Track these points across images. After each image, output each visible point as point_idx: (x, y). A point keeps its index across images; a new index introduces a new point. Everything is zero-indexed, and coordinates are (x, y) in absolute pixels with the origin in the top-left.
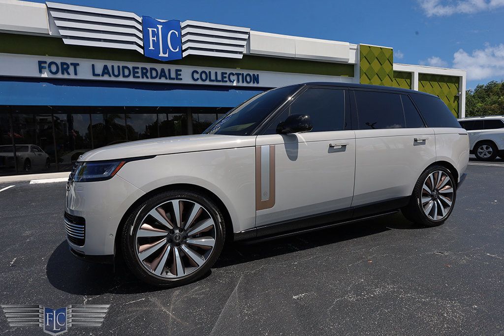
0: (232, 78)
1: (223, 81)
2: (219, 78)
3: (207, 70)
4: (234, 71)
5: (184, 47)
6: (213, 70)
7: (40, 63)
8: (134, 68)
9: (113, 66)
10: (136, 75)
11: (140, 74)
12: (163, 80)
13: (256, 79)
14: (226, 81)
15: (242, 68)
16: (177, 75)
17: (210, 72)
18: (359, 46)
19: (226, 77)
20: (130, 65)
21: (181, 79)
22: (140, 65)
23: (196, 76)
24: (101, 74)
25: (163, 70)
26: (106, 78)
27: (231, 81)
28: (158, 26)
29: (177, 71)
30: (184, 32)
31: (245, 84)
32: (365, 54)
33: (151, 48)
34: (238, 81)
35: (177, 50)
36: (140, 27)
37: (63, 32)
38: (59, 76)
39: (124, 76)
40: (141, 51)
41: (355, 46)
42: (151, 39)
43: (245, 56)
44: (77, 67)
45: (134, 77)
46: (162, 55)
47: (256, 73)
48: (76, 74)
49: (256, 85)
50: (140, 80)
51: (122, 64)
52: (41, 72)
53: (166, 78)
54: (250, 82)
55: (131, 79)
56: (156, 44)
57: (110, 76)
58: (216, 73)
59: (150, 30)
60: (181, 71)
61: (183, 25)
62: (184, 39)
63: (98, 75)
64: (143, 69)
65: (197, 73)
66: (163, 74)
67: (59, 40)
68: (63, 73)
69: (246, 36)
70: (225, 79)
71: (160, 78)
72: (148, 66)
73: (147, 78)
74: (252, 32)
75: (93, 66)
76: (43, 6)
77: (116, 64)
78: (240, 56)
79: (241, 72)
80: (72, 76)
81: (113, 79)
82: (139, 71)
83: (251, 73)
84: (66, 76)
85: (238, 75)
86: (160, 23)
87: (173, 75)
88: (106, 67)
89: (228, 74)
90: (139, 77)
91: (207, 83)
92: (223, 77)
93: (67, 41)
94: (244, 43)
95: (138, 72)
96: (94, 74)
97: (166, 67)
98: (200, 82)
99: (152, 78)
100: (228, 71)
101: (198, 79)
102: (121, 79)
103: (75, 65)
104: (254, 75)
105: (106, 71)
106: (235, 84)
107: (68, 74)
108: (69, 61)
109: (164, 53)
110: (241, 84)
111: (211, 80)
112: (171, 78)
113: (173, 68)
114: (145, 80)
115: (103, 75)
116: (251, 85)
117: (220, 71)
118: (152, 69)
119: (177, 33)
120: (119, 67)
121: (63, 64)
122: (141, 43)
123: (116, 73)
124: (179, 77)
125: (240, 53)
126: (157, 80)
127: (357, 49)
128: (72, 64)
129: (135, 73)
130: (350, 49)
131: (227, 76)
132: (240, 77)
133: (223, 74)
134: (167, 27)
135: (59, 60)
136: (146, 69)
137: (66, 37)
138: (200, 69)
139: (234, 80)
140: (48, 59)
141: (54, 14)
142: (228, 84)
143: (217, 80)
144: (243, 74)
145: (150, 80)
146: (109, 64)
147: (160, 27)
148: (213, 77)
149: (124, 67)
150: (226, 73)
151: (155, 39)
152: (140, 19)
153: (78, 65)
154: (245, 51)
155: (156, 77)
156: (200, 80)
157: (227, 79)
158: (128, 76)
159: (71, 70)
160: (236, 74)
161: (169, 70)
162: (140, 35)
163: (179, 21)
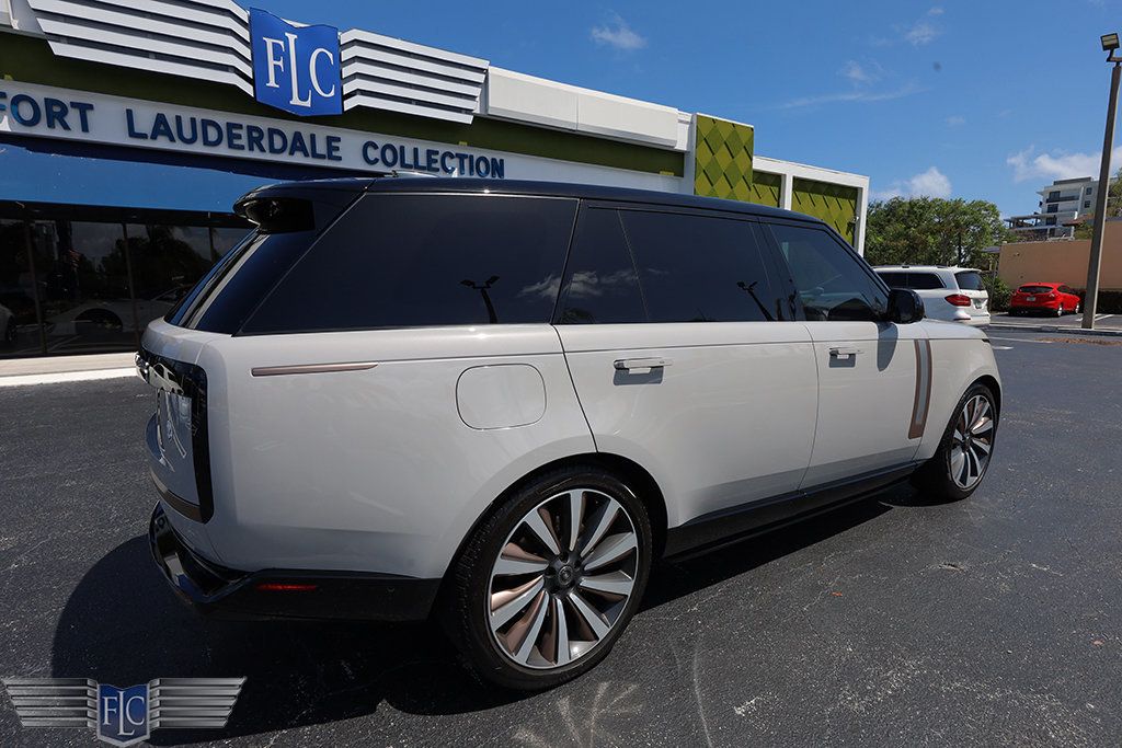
0: (450, 163)
1: (429, 168)
2: (423, 161)
3: (397, 142)
4: (454, 150)
5: (347, 88)
6: (409, 145)
8: (230, 126)
9: (178, 119)
10: (236, 142)
11: (244, 141)
12: (298, 158)
13: (499, 167)
14: (438, 170)
15: (471, 144)
16: (331, 149)
17: (402, 148)
18: (695, 117)
19: (436, 161)
20: (222, 118)
21: (339, 159)
22: (246, 120)
23: (373, 154)
24: (149, 135)
25: (298, 136)
26: (162, 143)
27: (446, 170)
28: (287, 34)
29: (330, 140)
30: (346, 55)
31: (475, 176)
32: (705, 134)
33: (272, 83)
34: (462, 170)
35: (332, 94)
36: (245, 34)
37: (48, 26)
38: (41, 130)
39: (206, 143)
40: (248, 89)
41: (688, 117)
42: (271, 63)
43: (476, 118)
44: (89, 114)
45: (231, 146)
46: (296, 101)
47: (498, 155)
48: (85, 128)
50: (245, 154)
51: (201, 114)
53: (306, 155)
54: (487, 173)
55: (223, 150)
56: (282, 76)
57: (172, 140)
58: (416, 150)
59: (269, 42)
60: (338, 140)
61: (345, 38)
62: (347, 71)
63: (144, 136)
64: (251, 129)
65: (376, 147)
66: (297, 144)
67: (40, 43)
68: (51, 125)
69: (480, 78)
70: (434, 166)
71: (292, 153)
72: (264, 124)
73: (262, 150)
74: (493, 70)
75: (129, 113)
77: (187, 113)
78: (468, 119)
79: (468, 151)
80: (76, 134)
81: (179, 146)
82: (243, 133)
83: (489, 155)
84: (58, 133)
85: (461, 157)
86: (293, 30)
87: (321, 148)
88: (161, 119)
89: (441, 153)
90: (241, 148)
91: (398, 170)
92: (430, 161)
93: (59, 49)
94: (476, 91)
95: (239, 137)
96: (132, 134)
97: (306, 130)
98: (380, 168)
99: (273, 150)
100: (442, 148)
101: (376, 160)
102: (198, 148)
103: (84, 109)
104: (493, 160)
105: (161, 127)
106: (455, 175)
107: (66, 127)
108: (66, 96)
109: (303, 97)
110: (466, 175)
111: (404, 166)
112: (315, 155)
113: (322, 133)
114: (256, 155)
115: (154, 137)
117: (423, 147)
118: (272, 132)
119: (330, 55)
120: (193, 120)
121: (49, 103)
122: (248, 71)
123: (187, 134)
124: (334, 154)
125: (468, 111)
126: (284, 158)
127: (692, 123)
128: (73, 105)
129: (231, 137)
130: (681, 121)
131: (438, 157)
132: (466, 162)
133: (430, 153)
134: (308, 39)
135: (40, 93)
136: (258, 130)
137: (58, 38)
138: (381, 140)
139: (453, 169)
140: (11, 88)
142: (442, 175)
143: (417, 167)
144: (472, 157)
145: (268, 156)
146: (170, 112)
147: (292, 38)
149: (206, 123)
150: (437, 153)
151: (280, 63)
152: (244, 15)
153: (91, 107)
154: (476, 107)
155: (282, 151)
156: (380, 163)
157: (438, 165)
158: (217, 143)
159: (73, 117)
160: (458, 155)
161: (313, 137)
162: (246, 52)
163: (336, 30)
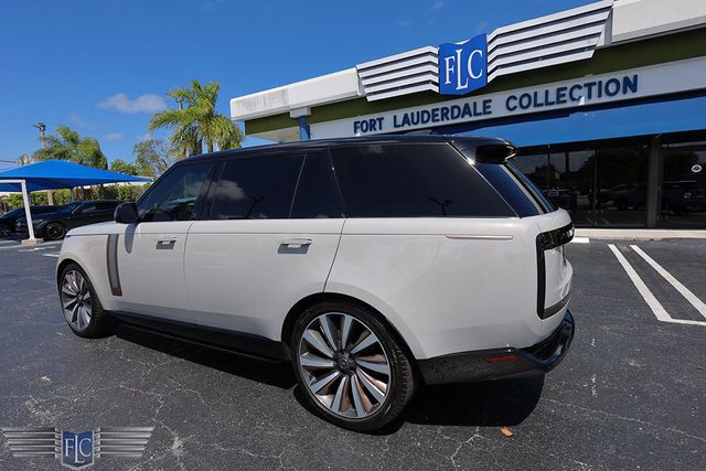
0: (576, 93)
1: (559, 102)
2: (552, 98)
3: (530, 91)
4: (581, 81)
5: (490, 69)
6: (540, 90)
7: (355, 123)
8: (434, 110)
9: (412, 114)
10: (436, 118)
11: (439, 117)
12: (467, 119)
13: (631, 85)
14: (565, 101)
16: (485, 107)
17: (536, 93)
19: (564, 95)
20: (429, 108)
21: (490, 112)
22: (440, 105)
23: (513, 103)
24: (401, 125)
25: (467, 106)
26: (406, 127)
27: (573, 100)
28: (457, 51)
29: (485, 102)
30: (490, 48)
31: (605, 99)
33: (448, 82)
34: (590, 97)
35: (481, 75)
36: (436, 60)
37: (368, 90)
38: (369, 133)
39: (423, 122)
40: (436, 89)
42: (448, 70)
43: (599, 52)
44: (383, 122)
45: (434, 121)
46: (460, 87)
47: (630, 74)
48: (381, 128)
49: (630, 95)
50: (440, 123)
51: (421, 109)
52: (355, 132)
53: (471, 116)
55: (430, 124)
56: (453, 76)
57: (410, 124)
58: (547, 92)
59: (447, 59)
60: (490, 101)
61: (489, 38)
62: (490, 58)
63: (399, 126)
64: (443, 109)
65: (515, 98)
66: (467, 109)
67: (364, 99)
68: (371, 130)
70: (562, 99)
71: (463, 117)
72: (448, 104)
73: (448, 119)
74: (617, 5)
75: (395, 117)
76: (354, 70)
77: (415, 110)
78: (589, 54)
80: (379, 132)
81: (413, 127)
82: (439, 112)
83: (620, 76)
84: (373, 133)
85: (589, 86)
86: (459, 47)
87: (480, 109)
88: (406, 116)
89: (569, 89)
90: (438, 120)
91: (532, 110)
92: (559, 96)
93: (370, 99)
94: (599, 29)
95: (437, 115)
96: (396, 126)
97: (470, 101)
98: (519, 111)
99: (453, 118)
100: (569, 84)
101: (515, 107)
102: (420, 126)
103: (381, 120)
104: (626, 79)
105: (406, 120)
106: (582, 102)
107: (375, 130)
108: (375, 116)
109: (463, 84)
110: (595, 100)
111: (536, 105)
112: (476, 114)
113: (480, 99)
114: (446, 122)
115: (403, 125)
116: (620, 97)
117: (552, 88)
118: (453, 107)
119: (481, 52)
120: (418, 112)
121: (371, 120)
122: (436, 80)
123: (416, 120)
124: (488, 110)
125: (590, 48)
126: (460, 120)
128: (377, 119)
129: (434, 116)
131: (567, 92)
132: (595, 89)
133: (559, 90)
136: (447, 109)
137: (370, 94)
138: (518, 93)
139: (581, 97)
140: (360, 119)
141: (362, 75)
142: (570, 104)
143: (547, 103)
144: (600, 82)
145: (451, 122)
146: (409, 111)
147: (459, 52)
148: (541, 99)
149: (423, 112)
150: (565, 89)
151: (452, 69)
152: (436, 51)
153: (382, 119)
154: (600, 42)
155: (457, 117)
156: (518, 108)
157: (567, 98)
158: (428, 121)
159: (377, 126)
160: (585, 85)
161: (475, 104)
162: (436, 70)
163: (486, 34)
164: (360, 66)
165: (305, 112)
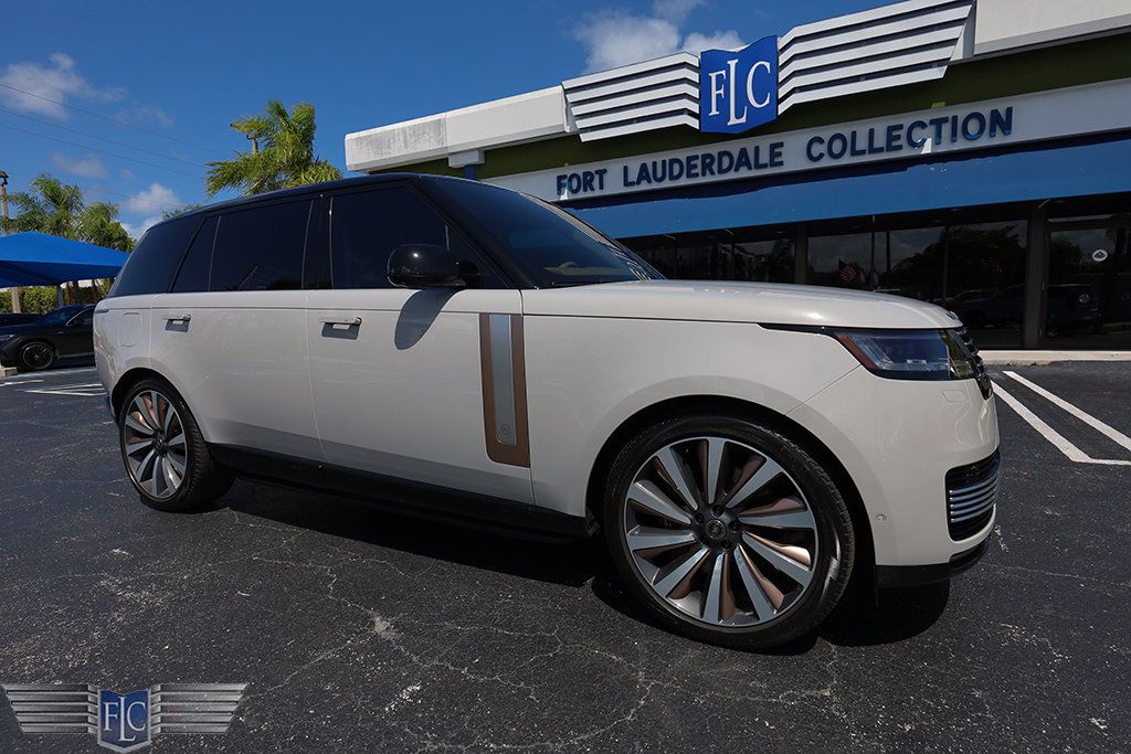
0: (917, 135)
1: (890, 148)
2: (880, 141)
3: (846, 129)
4: (926, 117)
5: (782, 92)
6: (861, 129)
7: (560, 178)
8: (689, 159)
9: (654, 164)
10: (693, 171)
11: (698, 170)
12: (744, 173)
13: (1003, 122)
14: (900, 147)
15: (950, 103)
16: (773, 155)
17: (854, 134)
19: (899, 137)
20: (682, 154)
21: (781, 163)
22: (700, 151)
23: (817, 149)
24: (636, 182)
25: (743, 152)
26: (644, 186)
27: (913, 144)
28: (728, 62)
29: (773, 147)
30: (782, 59)
31: (961, 144)
33: (714, 112)
34: (937, 141)
35: (767, 102)
36: (695, 77)
37: (581, 124)
38: (582, 195)
39: (672, 178)
40: (695, 123)
42: (714, 93)
43: (954, 69)
44: (605, 176)
45: (689, 176)
46: (733, 121)
47: (1001, 106)
48: (601, 187)
49: (1000, 139)
50: (700, 180)
51: (668, 156)
52: (560, 193)
53: (750, 168)
54: (981, 131)
55: (684, 181)
56: (723, 103)
57: (649, 182)
58: (871, 131)
59: (713, 75)
60: (781, 145)
61: (782, 42)
62: (782, 75)
64: (705, 157)
65: (821, 141)
66: (743, 160)
67: (575, 137)
68: (585, 190)
69: (963, 12)
70: (895, 144)
71: (736, 170)
72: (714, 149)
73: (712, 173)
75: (626, 168)
76: (559, 89)
77: (660, 157)
78: (937, 73)
79: (949, 113)
80: (597, 193)
81: (655, 186)
82: (698, 162)
83: (985, 109)
84: (589, 194)
85: (938, 123)
86: (733, 55)
87: (764, 158)
88: (644, 167)
89: (906, 128)
90: (697, 175)
91: (847, 160)
92: (891, 139)
93: (585, 137)
94: (954, 33)
95: (695, 166)
96: (627, 183)
97: (749, 144)
98: (827, 162)
99: (721, 171)
100: (907, 120)
101: (821, 156)
102: (667, 184)
103: (602, 173)
104: (995, 113)
105: (644, 174)
106: (927, 149)
107: (592, 189)
108: (593, 167)
109: (738, 116)
110: (945, 147)
111: (855, 153)
112: (758, 166)
113: (764, 143)
114: (709, 179)
115: (638, 183)
116: (984, 141)
117: (880, 126)
118: (721, 154)
119: (767, 65)
120: (664, 162)
121: (586, 174)
122: (695, 108)
123: (660, 174)
124: (777, 160)
125: (939, 63)
126: (732, 175)
128: (596, 172)
129: (690, 168)
131: (903, 133)
132: (946, 128)
133: (891, 129)
135: (580, 170)
136: (710, 156)
137: (585, 130)
138: (826, 133)
139: (924, 140)
140: (568, 170)
141: (572, 97)
142: (907, 152)
143: (872, 150)
144: (955, 118)
145: (719, 178)
146: (649, 159)
147: (732, 63)
148: (862, 144)
149: (672, 161)
150: (900, 127)
151: (722, 91)
152: (695, 61)
153: (605, 171)
154: (956, 53)
155: (728, 170)
156: (826, 157)
157: (903, 141)
158: (679, 176)
159: (596, 183)
160: (932, 122)
161: (757, 149)
162: (695, 92)
163: (776, 37)
164: (569, 84)
165: (475, 159)
